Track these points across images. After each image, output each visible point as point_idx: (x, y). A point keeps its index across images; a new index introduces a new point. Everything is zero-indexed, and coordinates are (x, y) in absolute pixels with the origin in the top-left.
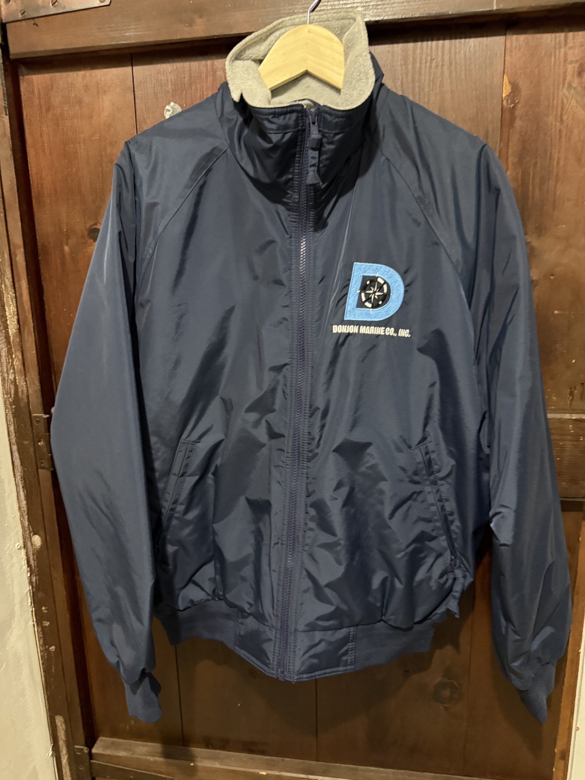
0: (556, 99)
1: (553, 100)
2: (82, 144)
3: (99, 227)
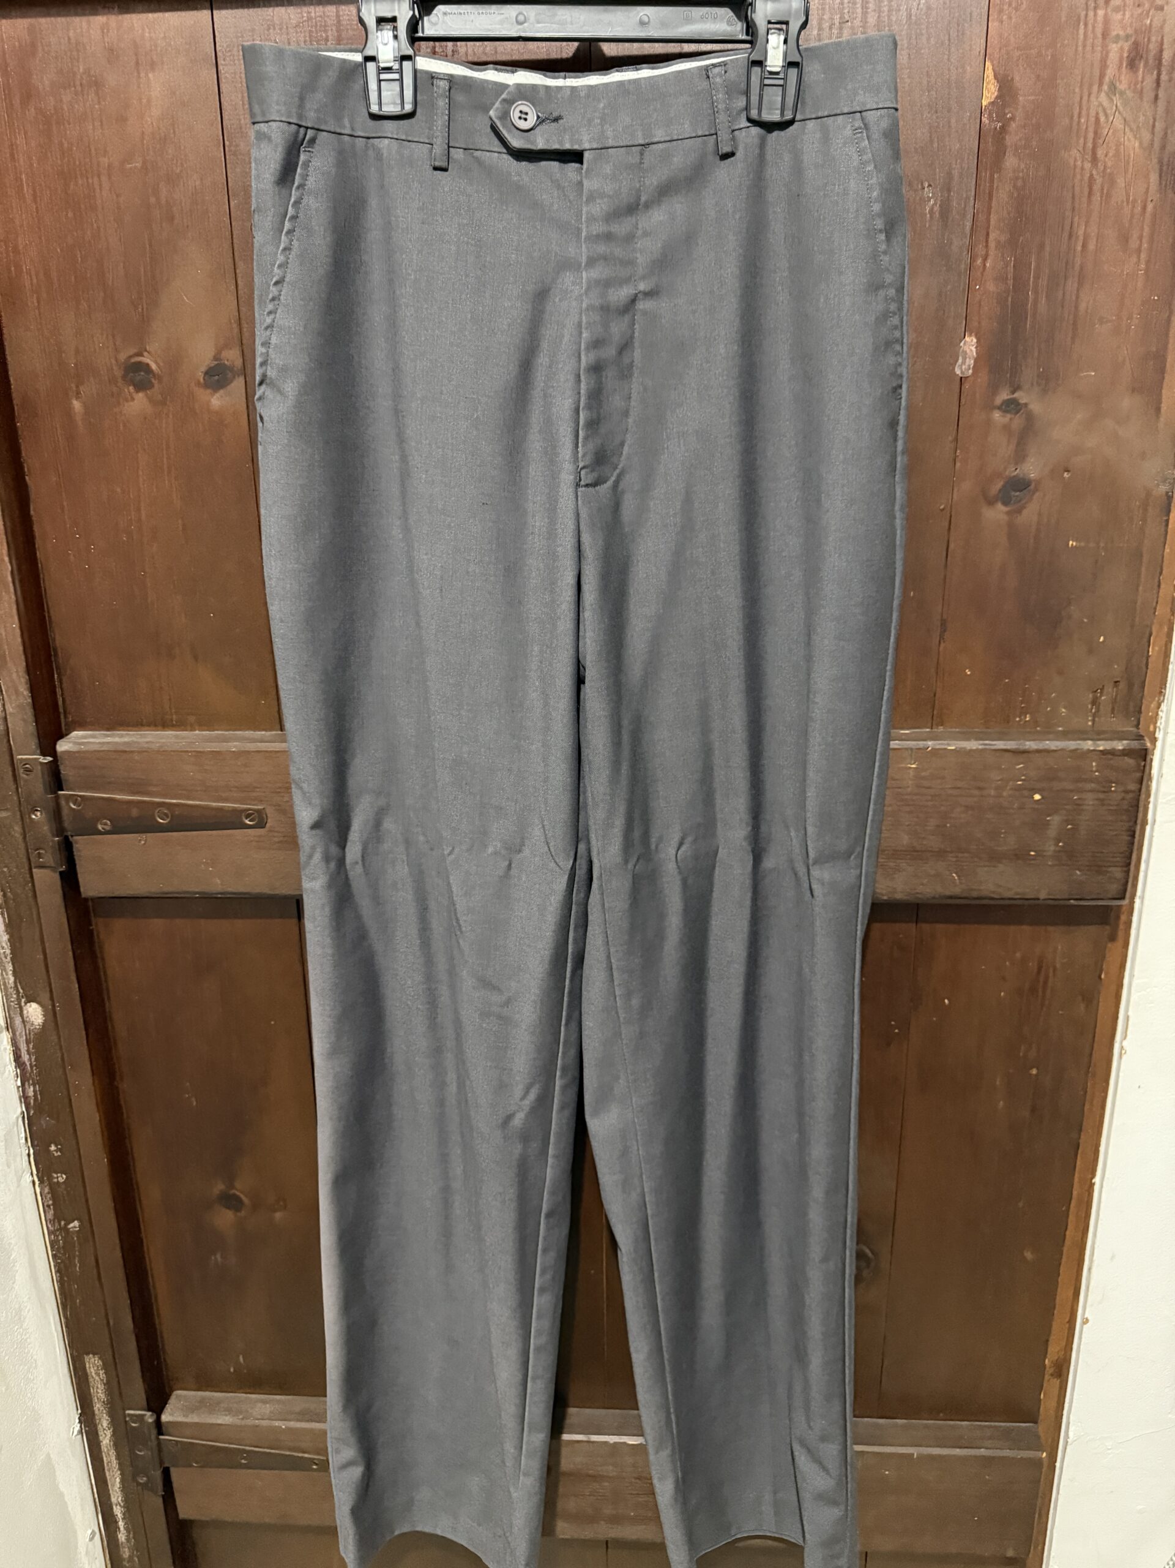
0: (1084, 112)
1: (1079, 116)
2: (104, 179)
3: (146, 359)
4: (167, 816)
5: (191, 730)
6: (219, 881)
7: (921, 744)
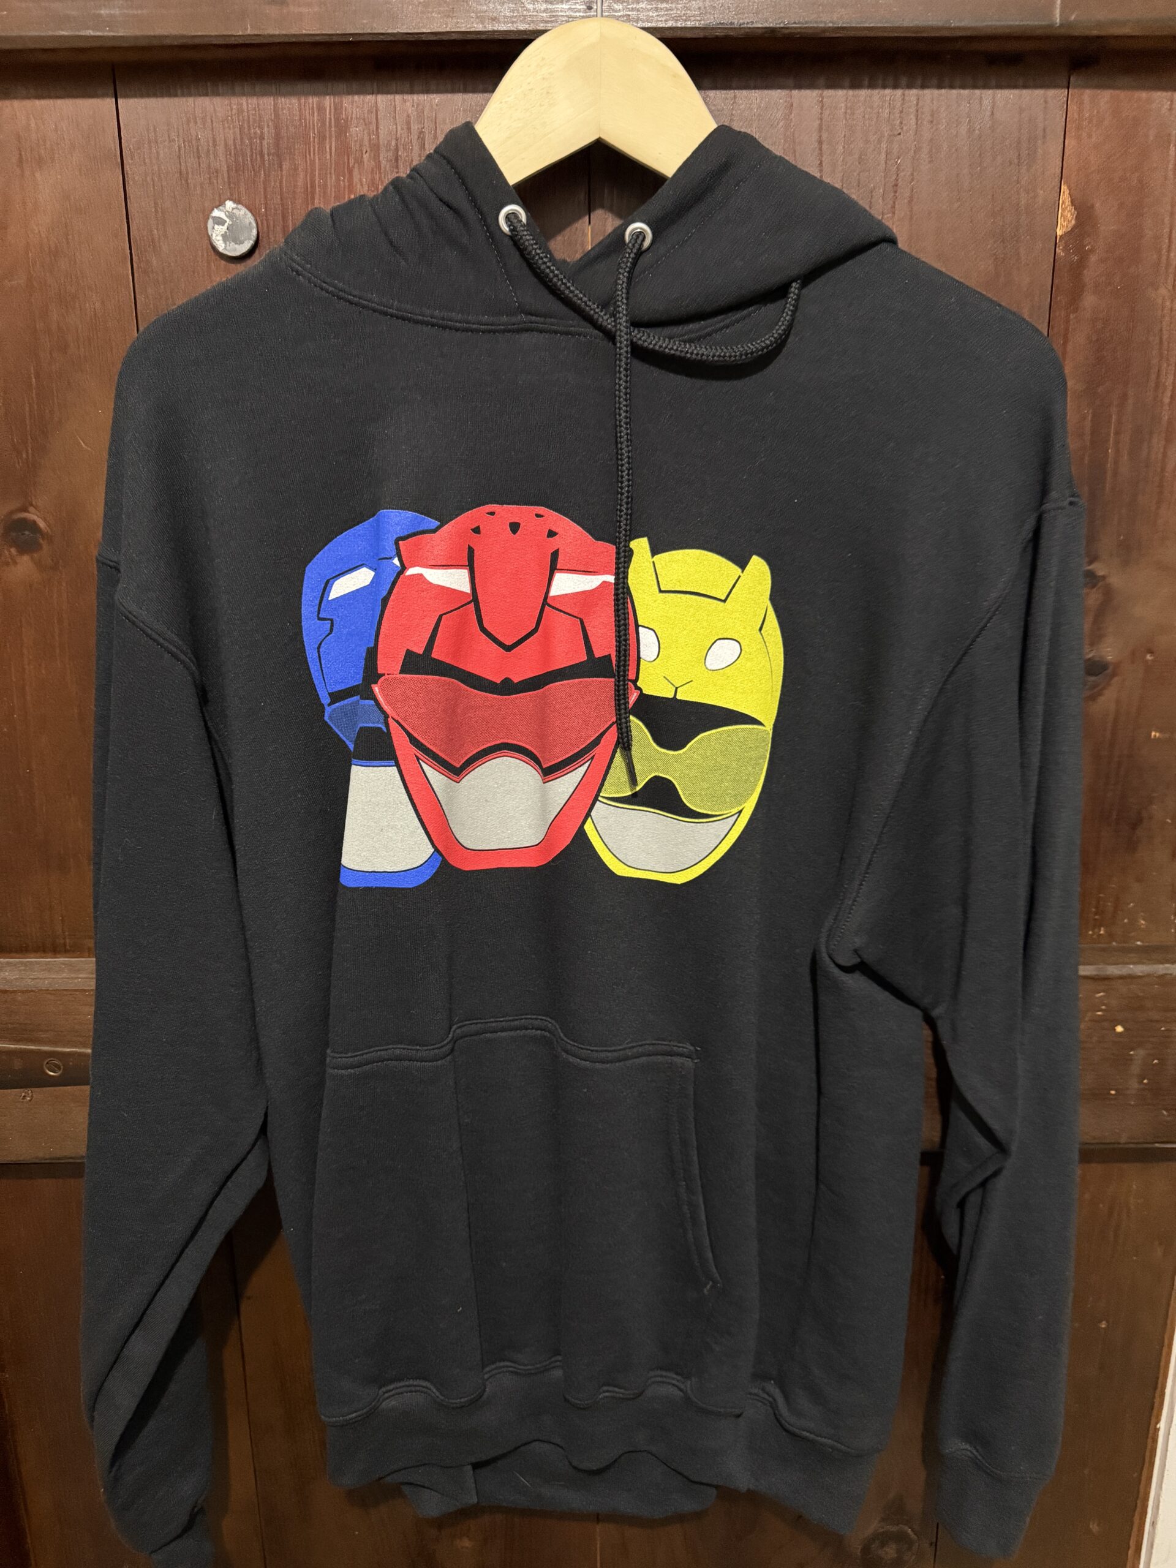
1: (1170, 248)
3: (32, 516)
4: (59, 1068)
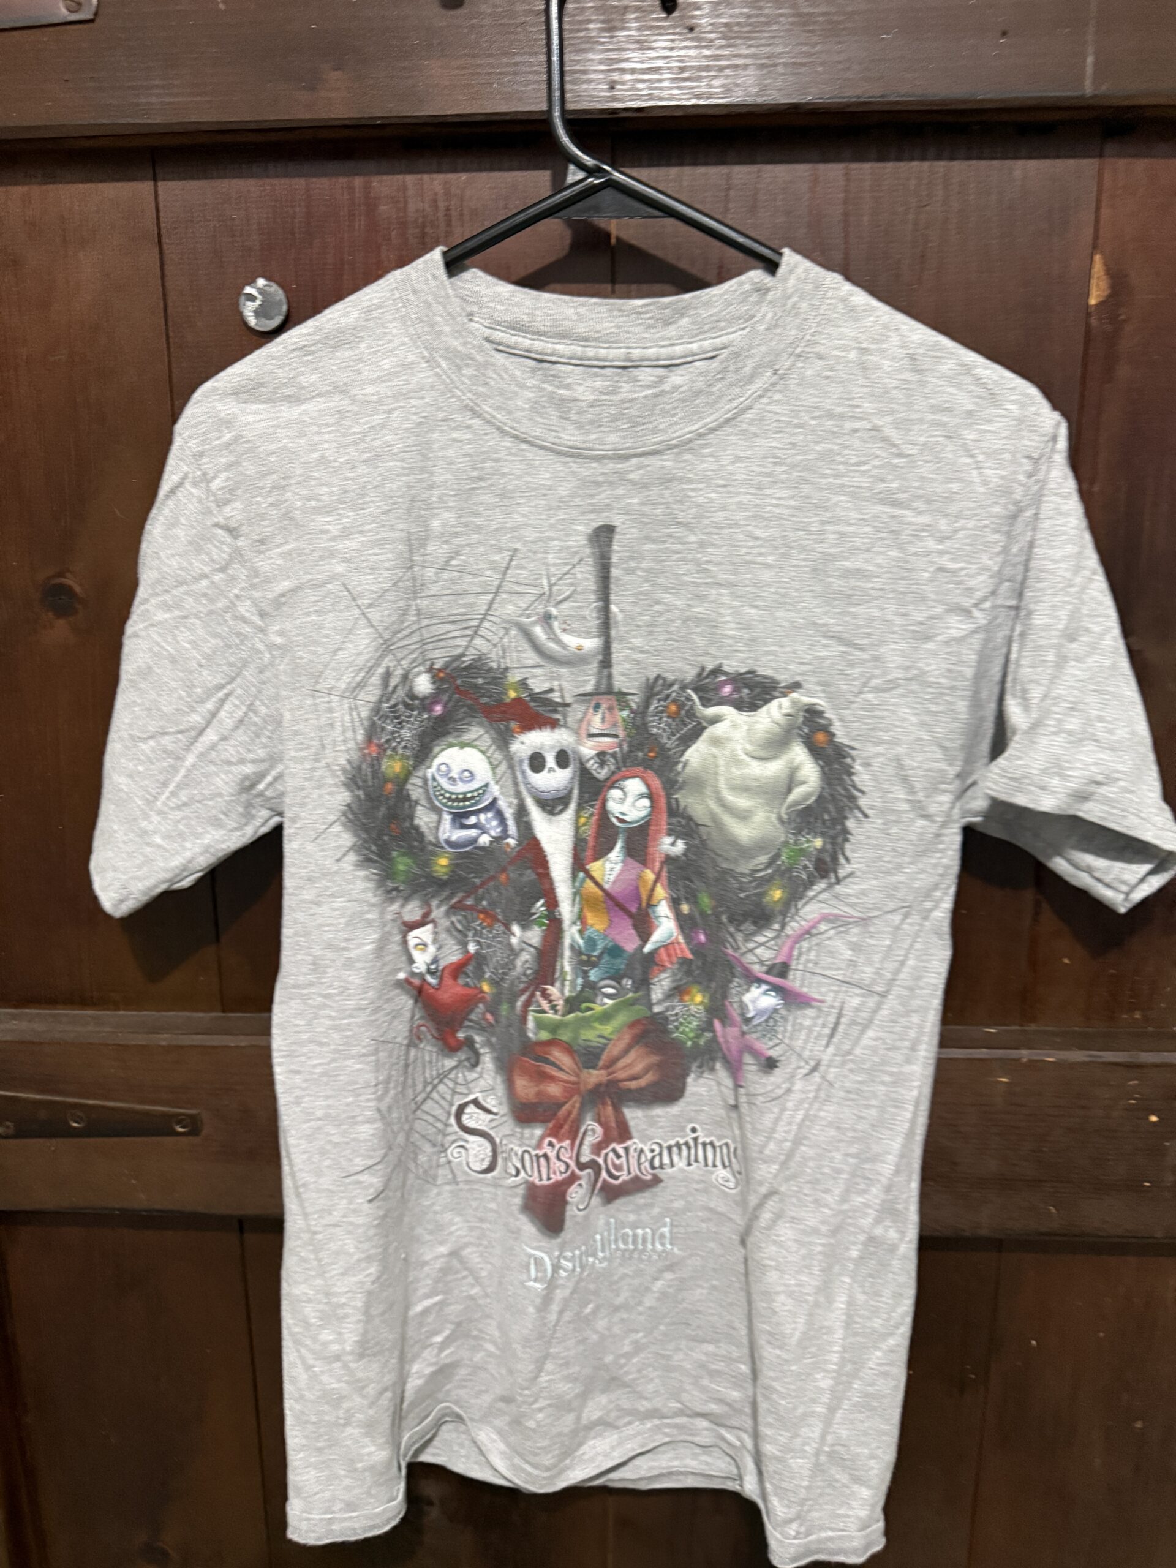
2: (23, 372)
3: (69, 581)
4: (82, 1120)
5: (115, 1010)
6: (142, 1196)
7: (1013, 1054)
